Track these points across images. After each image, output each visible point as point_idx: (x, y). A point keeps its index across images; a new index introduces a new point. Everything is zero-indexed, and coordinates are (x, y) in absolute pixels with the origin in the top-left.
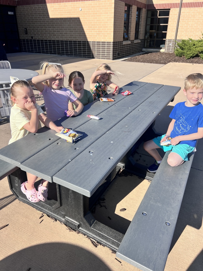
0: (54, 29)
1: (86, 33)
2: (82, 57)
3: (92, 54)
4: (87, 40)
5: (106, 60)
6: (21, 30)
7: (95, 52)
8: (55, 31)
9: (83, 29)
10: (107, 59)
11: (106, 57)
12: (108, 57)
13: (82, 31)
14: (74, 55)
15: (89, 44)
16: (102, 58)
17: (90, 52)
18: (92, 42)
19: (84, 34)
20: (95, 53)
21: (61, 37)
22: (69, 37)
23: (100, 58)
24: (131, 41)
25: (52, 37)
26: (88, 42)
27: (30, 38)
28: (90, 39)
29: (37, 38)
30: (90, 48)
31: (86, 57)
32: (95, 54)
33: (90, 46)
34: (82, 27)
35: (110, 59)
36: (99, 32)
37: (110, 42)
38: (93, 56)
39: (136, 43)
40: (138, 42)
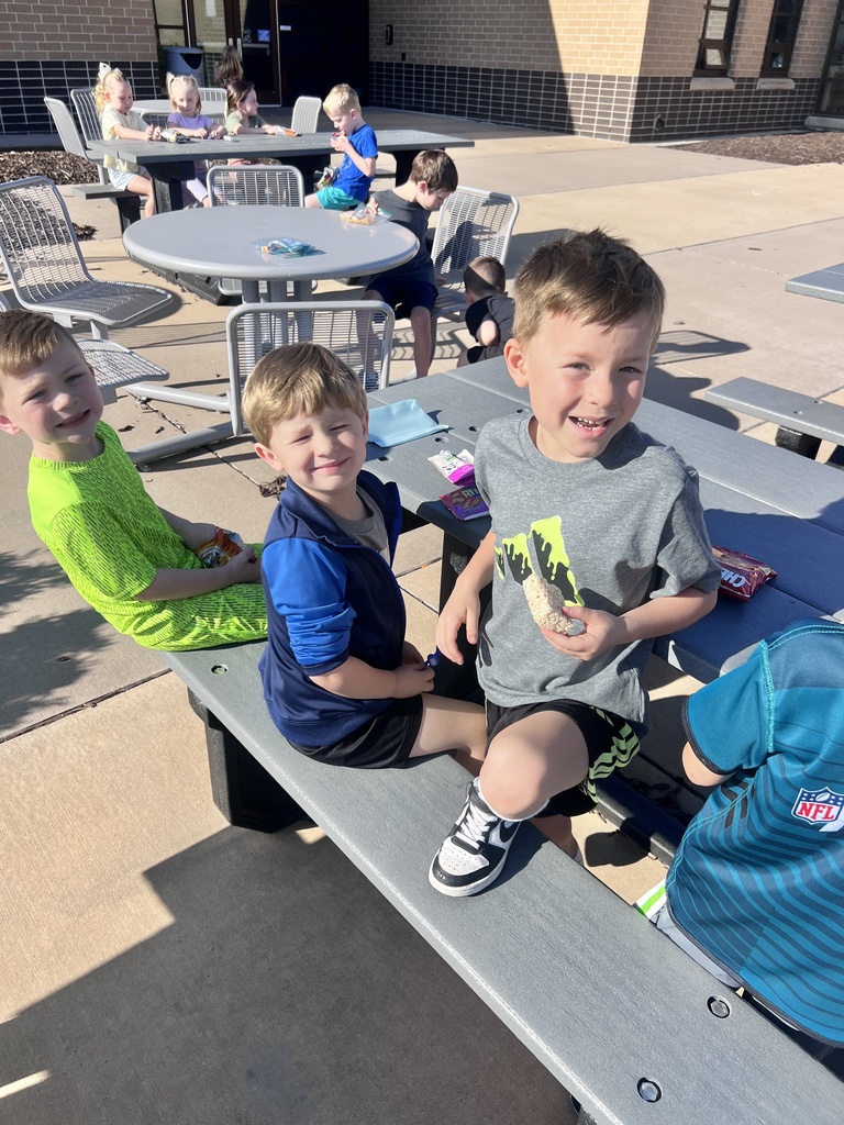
0: (467, 29)
1: (560, 42)
2: (536, 128)
3: (570, 119)
4: (560, 67)
5: (608, 140)
6: (376, 31)
7: (579, 112)
8: (472, 36)
9: (552, 31)
10: (613, 138)
11: (610, 130)
12: (616, 130)
13: (548, 38)
14: (517, 120)
15: (563, 83)
16: (597, 136)
17: (565, 111)
18: (576, 76)
19: (555, 45)
20: (579, 115)
21: (484, 57)
22: (509, 58)
23: (591, 135)
24: (742, 80)
25: (461, 56)
26: (562, 75)
27: (398, 60)
28: (568, 67)
29: (418, 57)
30: (566, 97)
31: (549, 130)
32: (578, 119)
33: (565, 90)
34: (551, 23)
35: (621, 138)
36: (599, 39)
37: (629, 79)
38: (571, 126)
39: (767, 92)
40: (781, 87)
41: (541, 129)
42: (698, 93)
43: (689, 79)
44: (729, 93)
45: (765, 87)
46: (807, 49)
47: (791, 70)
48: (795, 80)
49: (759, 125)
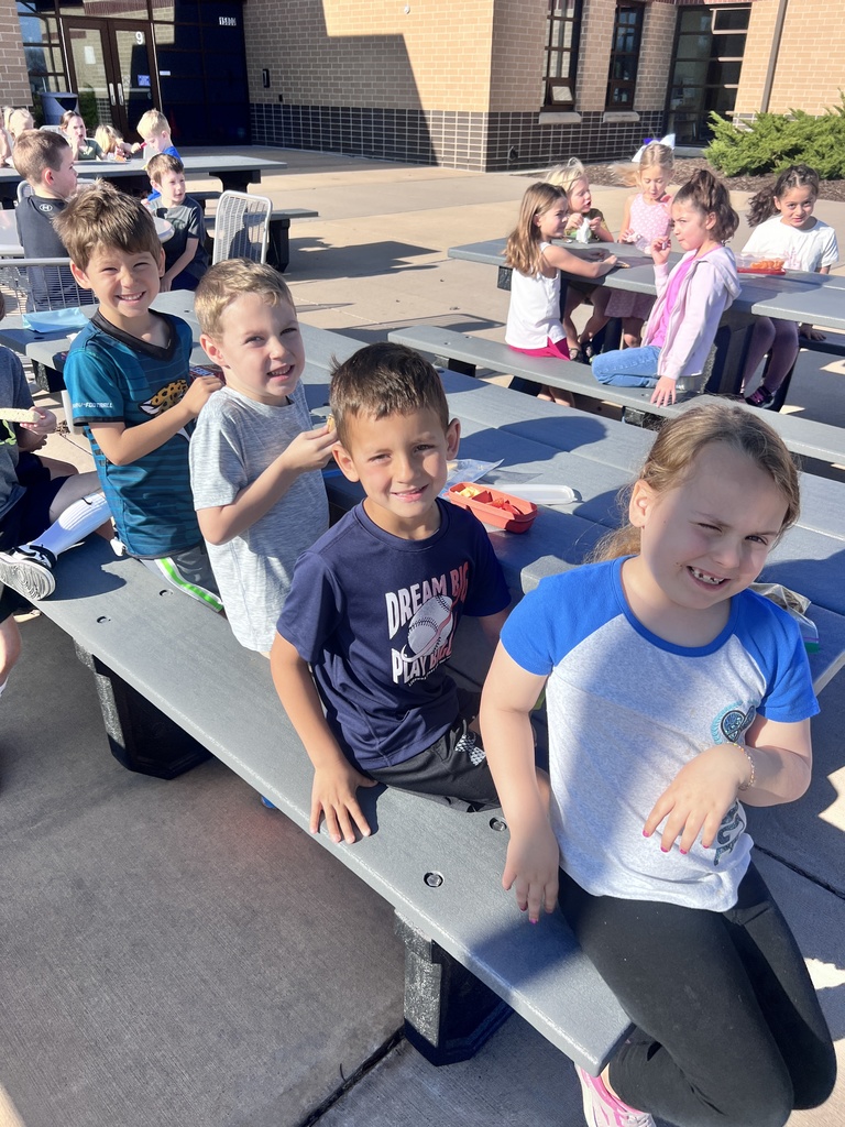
0: (336, 72)
1: (419, 83)
2: (404, 161)
3: (433, 152)
4: (420, 105)
5: (468, 170)
6: (254, 75)
7: (440, 145)
8: (340, 79)
9: (411, 72)
10: (471, 168)
11: (468, 161)
12: (473, 161)
13: (408, 79)
14: (387, 154)
15: (423, 119)
16: (458, 166)
17: (428, 145)
18: (435, 113)
19: (415, 86)
20: (440, 149)
21: (353, 97)
22: (375, 98)
23: (452, 166)
24: (588, 114)
25: (332, 97)
26: (422, 112)
27: (276, 101)
28: (428, 104)
29: (294, 98)
30: (428, 132)
31: (416, 162)
32: (440, 152)
33: (426, 126)
34: (409, 65)
35: (478, 168)
36: (452, 79)
37: (480, 114)
38: (434, 158)
39: (614, 125)
40: (627, 119)
41: (409, 161)
42: (547, 126)
43: (537, 114)
44: (577, 126)
45: (611, 120)
46: (648, 84)
47: (635, 104)
48: (640, 113)
49: (608, 155)
